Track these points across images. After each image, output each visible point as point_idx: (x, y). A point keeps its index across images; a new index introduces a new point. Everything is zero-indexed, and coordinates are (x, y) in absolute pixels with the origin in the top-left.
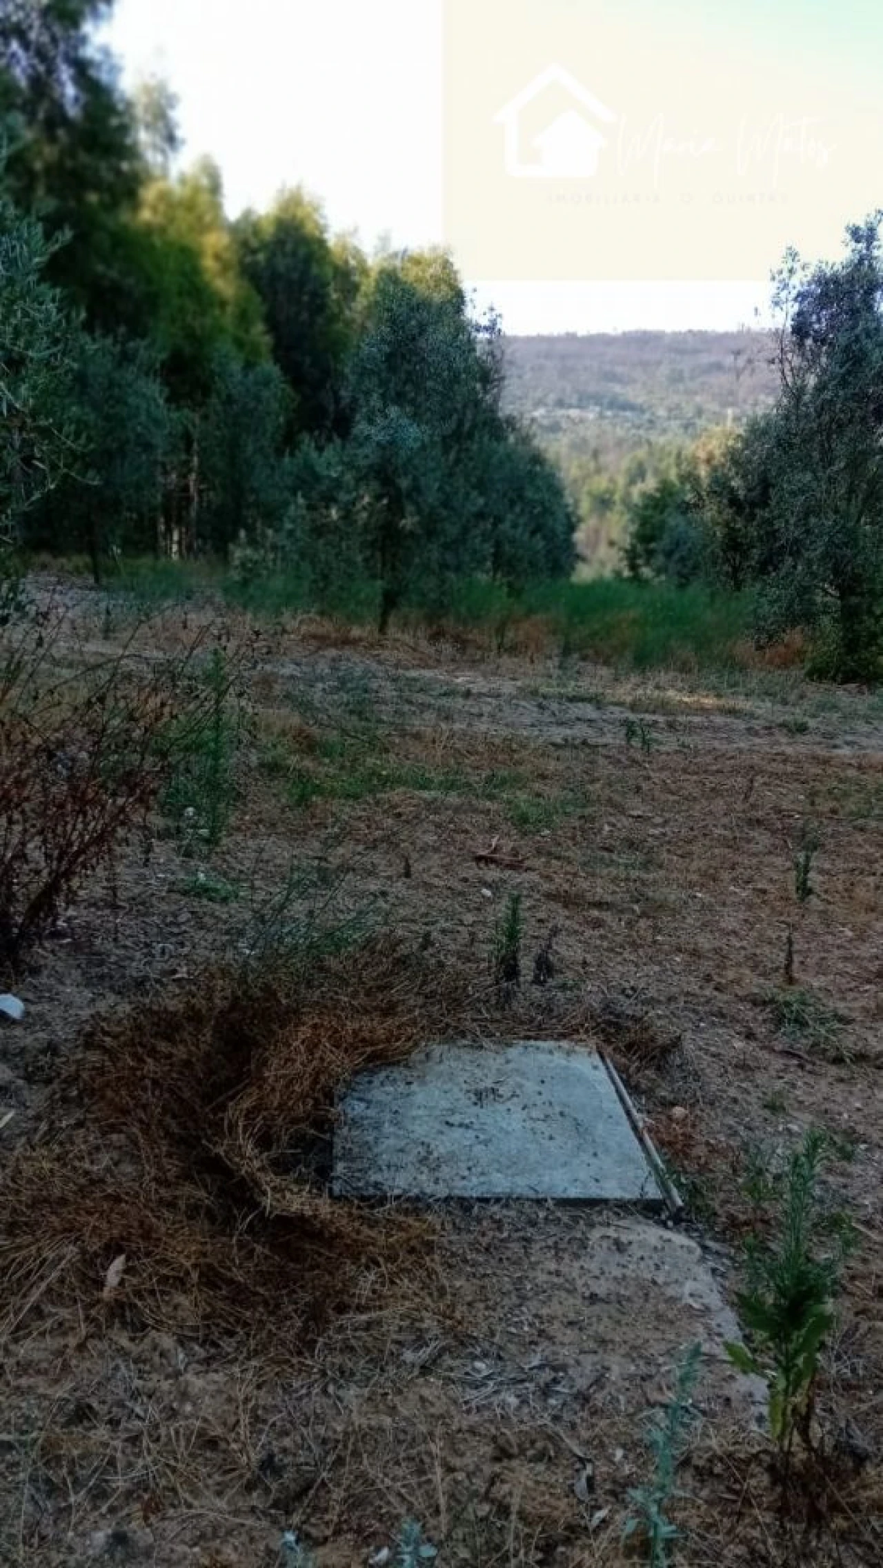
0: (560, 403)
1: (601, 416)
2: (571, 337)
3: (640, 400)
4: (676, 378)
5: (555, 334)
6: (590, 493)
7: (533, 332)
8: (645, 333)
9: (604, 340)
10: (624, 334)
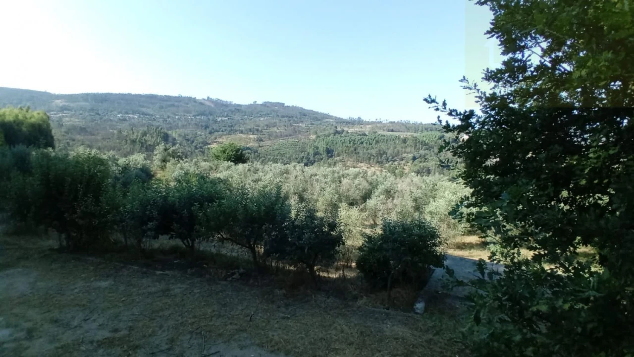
0: (127, 113)
1: (139, 117)
2: (130, 95)
3: (151, 113)
4: (161, 107)
5: (125, 93)
6: (130, 139)
7: (117, 92)
8: (152, 95)
9: (140, 96)
10: (146, 95)
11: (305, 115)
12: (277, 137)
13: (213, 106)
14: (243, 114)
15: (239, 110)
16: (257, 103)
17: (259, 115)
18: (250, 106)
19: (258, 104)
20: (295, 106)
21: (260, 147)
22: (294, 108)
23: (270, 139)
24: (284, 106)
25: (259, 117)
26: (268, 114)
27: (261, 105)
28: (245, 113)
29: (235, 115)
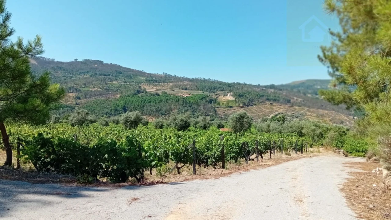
11: (121, 73)
12: (91, 96)
13: (36, 64)
14: (65, 71)
15: (60, 68)
16: (78, 60)
17: (79, 73)
18: (71, 63)
19: (79, 62)
20: (113, 63)
21: (77, 104)
22: (112, 66)
23: (86, 97)
24: (103, 64)
25: (79, 75)
26: (88, 72)
27: (81, 63)
28: (66, 70)
29: (57, 72)
